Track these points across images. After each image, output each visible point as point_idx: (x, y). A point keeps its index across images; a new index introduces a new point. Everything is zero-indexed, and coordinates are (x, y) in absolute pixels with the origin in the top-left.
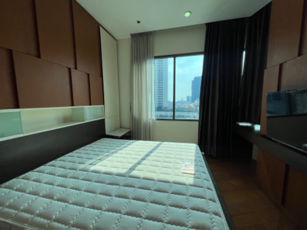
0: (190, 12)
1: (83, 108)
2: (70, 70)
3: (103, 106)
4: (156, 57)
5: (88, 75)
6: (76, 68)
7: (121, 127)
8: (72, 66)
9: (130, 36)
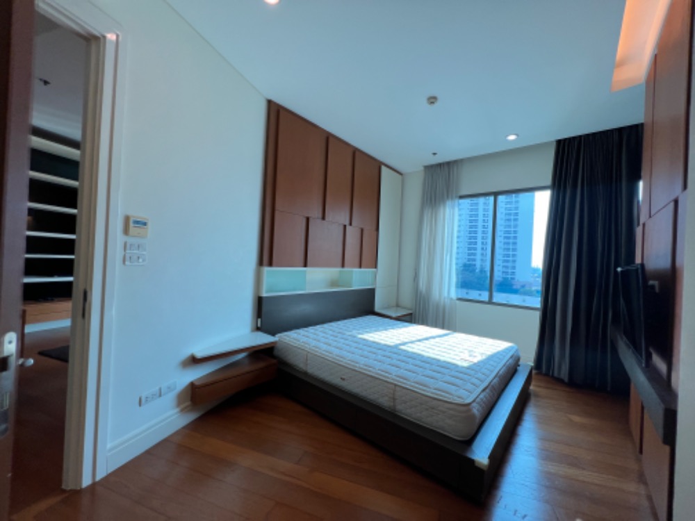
0: (517, 135)
1: (352, 271)
2: (345, 226)
3: (374, 270)
4: (461, 197)
5: (362, 230)
6: (351, 224)
7: (398, 306)
8: (347, 223)
9: (422, 168)
